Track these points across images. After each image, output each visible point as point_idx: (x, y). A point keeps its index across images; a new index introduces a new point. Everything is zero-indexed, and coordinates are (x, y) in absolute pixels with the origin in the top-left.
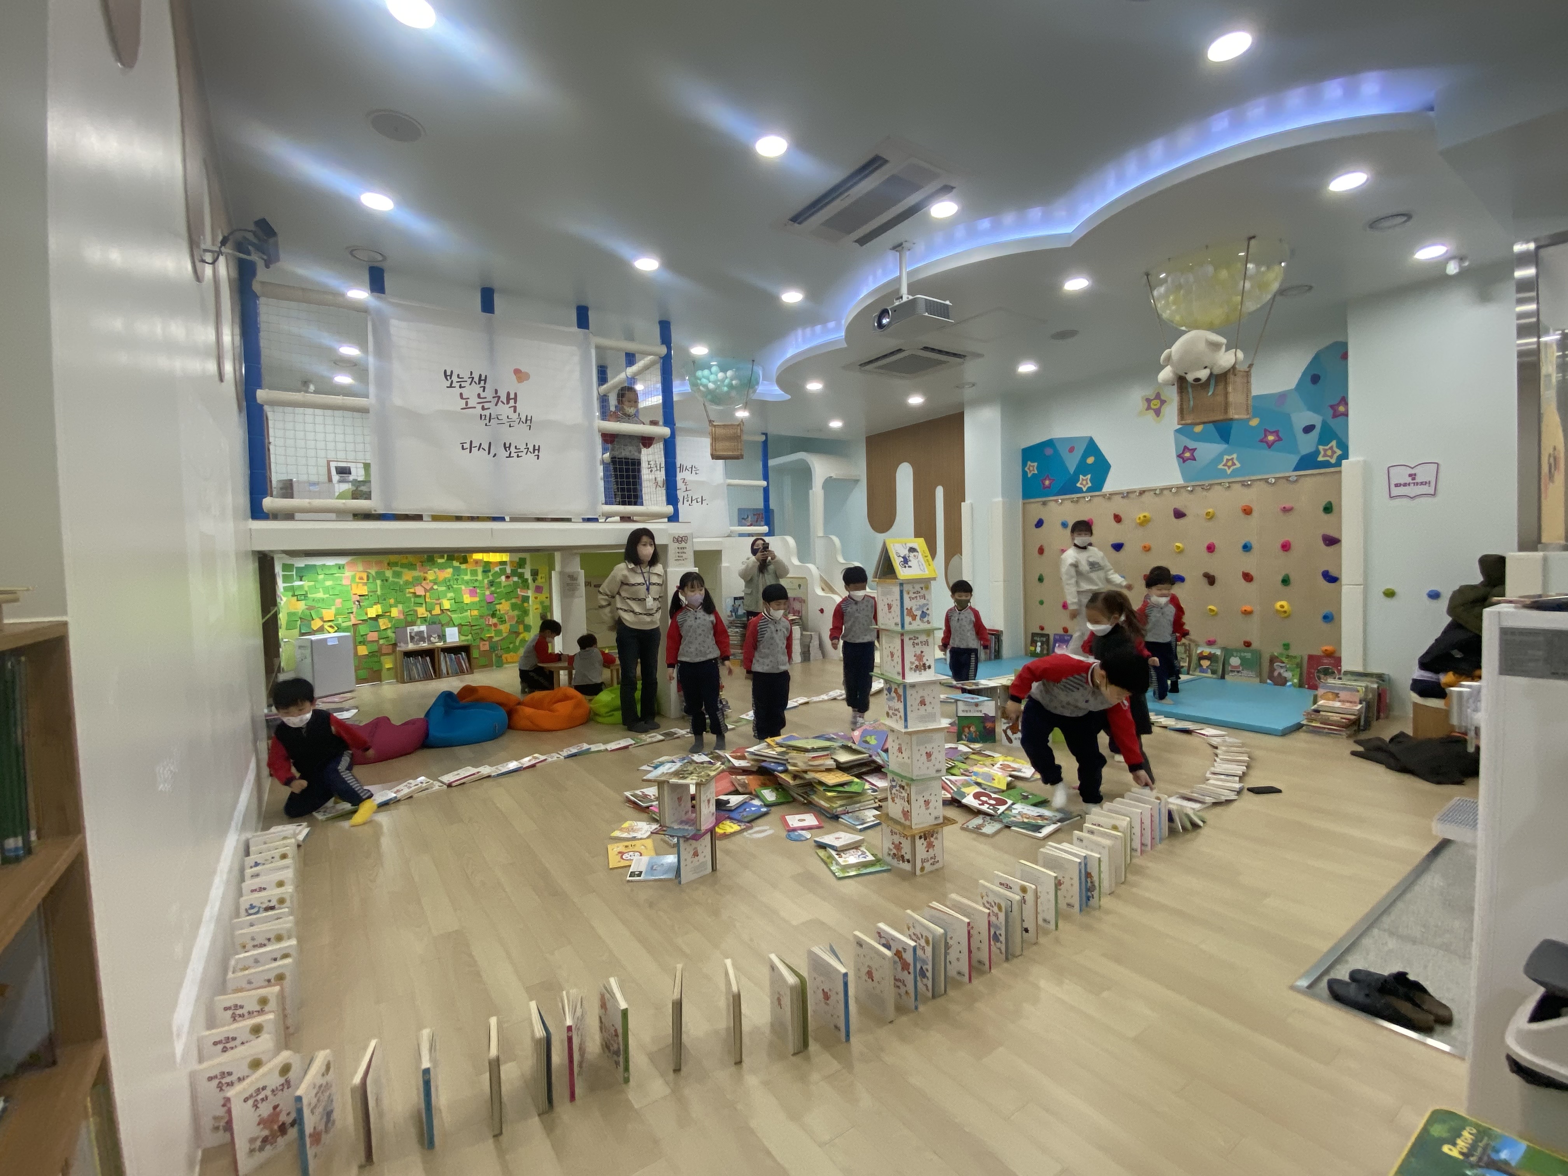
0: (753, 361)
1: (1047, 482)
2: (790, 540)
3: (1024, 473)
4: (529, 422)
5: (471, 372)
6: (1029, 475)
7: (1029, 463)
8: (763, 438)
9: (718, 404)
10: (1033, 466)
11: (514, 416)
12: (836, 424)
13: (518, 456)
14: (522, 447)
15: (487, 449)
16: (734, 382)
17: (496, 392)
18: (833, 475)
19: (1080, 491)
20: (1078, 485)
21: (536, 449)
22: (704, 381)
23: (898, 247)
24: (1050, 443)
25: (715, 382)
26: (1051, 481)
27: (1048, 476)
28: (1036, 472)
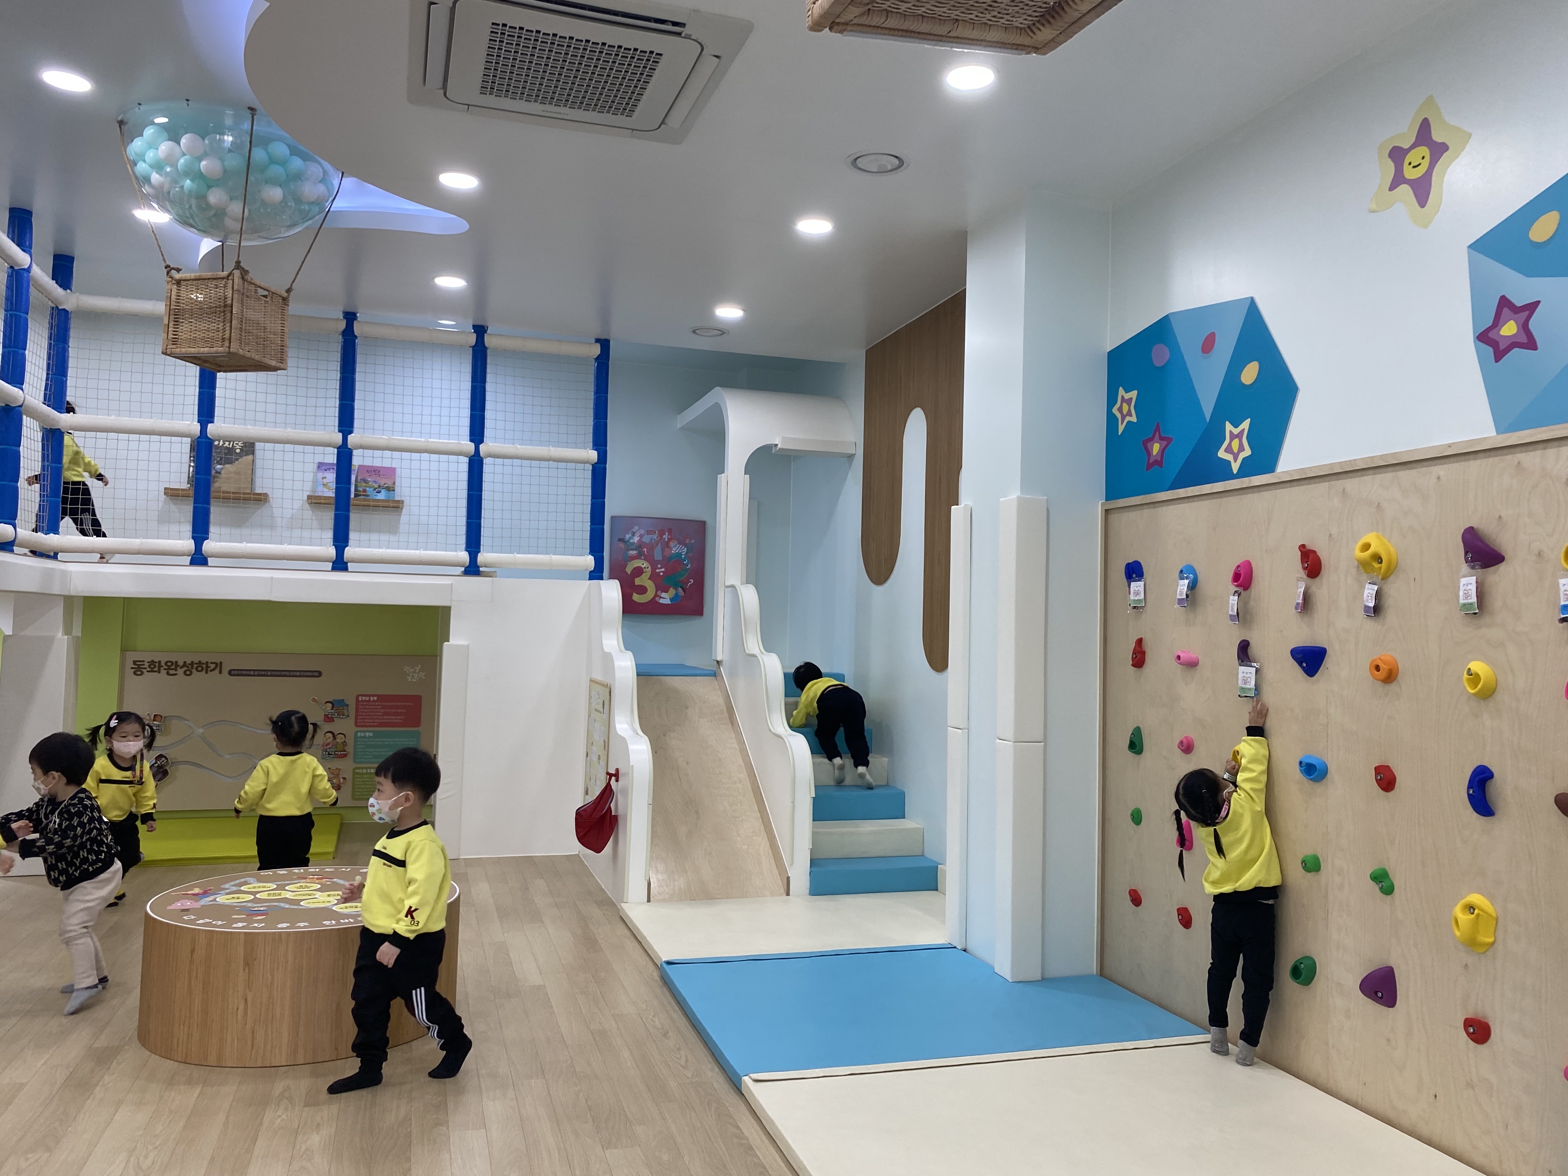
1: (1156, 448)
2: (612, 592)
3: (1112, 421)
6: (1121, 428)
7: (1121, 391)
8: (596, 350)
10: (1129, 402)
12: (730, 313)
18: (776, 440)
19: (1223, 472)
20: (1222, 454)
24: (1162, 329)
26: (1165, 443)
27: (1157, 429)
28: (1134, 419)
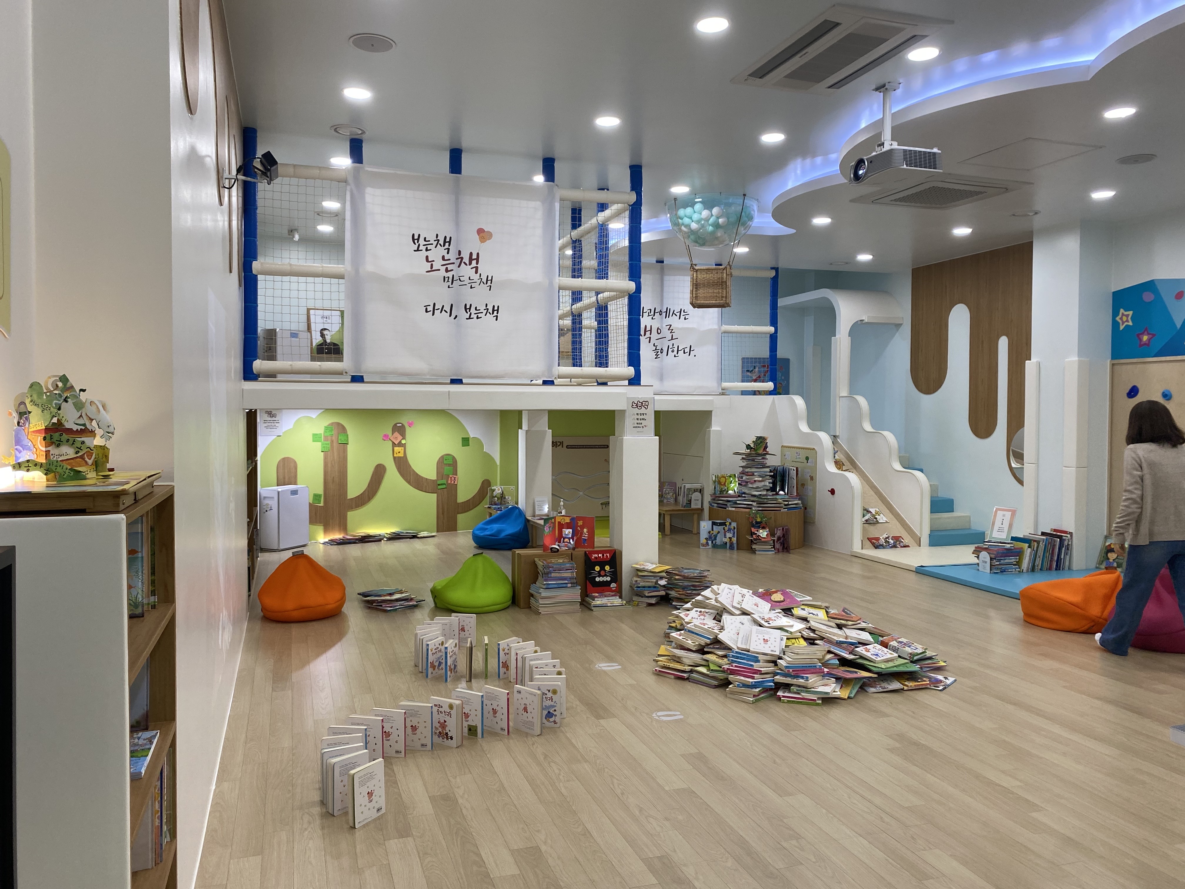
0: (745, 195)
1: (1145, 338)
2: (799, 401)
3: (1115, 325)
4: (489, 282)
5: (437, 235)
6: (1122, 328)
7: (1122, 311)
8: (773, 273)
9: (703, 245)
10: (1127, 316)
11: (476, 277)
12: (864, 257)
13: (478, 318)
14: (482, 308)
15: (449, 311)
16: (721, 220)
17: (460, 252)
18: (865, 318)
21: (496, 310)
22: (686, 220)
23: (881, 88)
24: (1150, 286)
25: (698, 222)
26: (1151, 336)
27: (1146, 329)
28: (1130, 323)
